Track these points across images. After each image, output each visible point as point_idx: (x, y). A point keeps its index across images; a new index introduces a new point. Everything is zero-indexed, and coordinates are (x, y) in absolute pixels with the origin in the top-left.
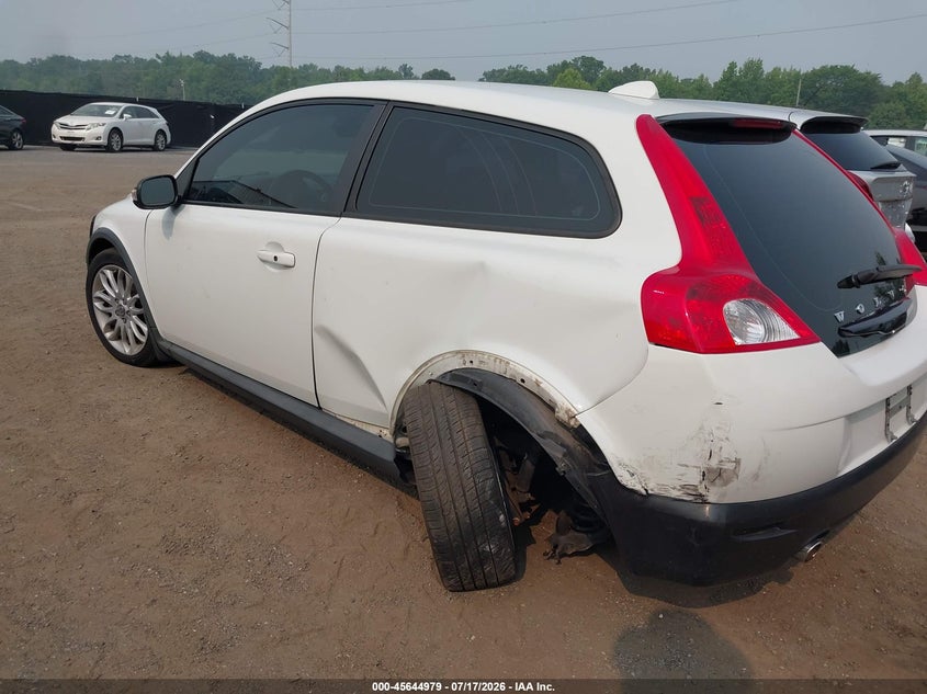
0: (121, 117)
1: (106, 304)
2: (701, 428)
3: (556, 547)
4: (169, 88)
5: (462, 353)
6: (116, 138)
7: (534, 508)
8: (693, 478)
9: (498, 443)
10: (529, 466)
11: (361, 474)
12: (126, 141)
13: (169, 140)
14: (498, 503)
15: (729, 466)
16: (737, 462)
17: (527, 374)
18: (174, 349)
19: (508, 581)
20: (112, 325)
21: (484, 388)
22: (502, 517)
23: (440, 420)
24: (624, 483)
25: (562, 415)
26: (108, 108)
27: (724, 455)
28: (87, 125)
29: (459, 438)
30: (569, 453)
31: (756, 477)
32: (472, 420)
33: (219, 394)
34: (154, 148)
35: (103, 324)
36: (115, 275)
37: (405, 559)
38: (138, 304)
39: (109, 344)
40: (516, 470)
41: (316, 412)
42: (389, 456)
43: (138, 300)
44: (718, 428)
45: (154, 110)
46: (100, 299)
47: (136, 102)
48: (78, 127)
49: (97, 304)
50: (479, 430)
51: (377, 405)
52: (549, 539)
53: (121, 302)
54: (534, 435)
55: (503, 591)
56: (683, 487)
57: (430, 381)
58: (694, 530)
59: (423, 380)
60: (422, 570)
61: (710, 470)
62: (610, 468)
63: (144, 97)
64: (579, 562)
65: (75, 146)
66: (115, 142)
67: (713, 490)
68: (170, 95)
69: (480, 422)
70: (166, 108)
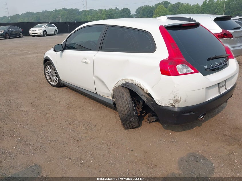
0: (46, 27)
1: (48, 74)
2: (172, 91)
3: (148, 120)
4: (56, 18)
5: (125, 79)
6: (45, 33)
7: (145, 113)
8: (172, 102)
9: (135, 99)
10: (141, 103)
11: (107, 108)
12: (48, 33)
13: (58, 32)
14: (134, 110)
15: (179, 99)
16: (181, 98)
17: (138, 83)
18: (64, 83)
19: (137, 127)
20: (50, 78)
21: (130, 87)
22: (134, 113)
23: (121, 94)
24: (158, 104)
25: (145, 91)
26: (42, 25)
27: (178, 97)
28: (38, 30)
29: (125, 97)
30: (147, 99)
31: (185, 101)
32: (128, 93)
33: (75, 92)
34: (54, 35)
35: (48, 78)
36: (50, 67)
37: (116, 124)
38: (56, 73)
39: (50, 83)
40: (139, 104)
41: (96, 95)
42: (112, 103)
43: (56, 72)
44: (176, 91)
45: (54, 25)
46: (47, 72)
47: (49, 23)
48: (36, 31)
49: (46, 74)
50: (129, 95)
51: (108, 92)
52: (147, 119)
53: (52, 73)
54: (140, 96)
55: (136, 129)
56: (170, 104)
57: (119, 86)
58: (173, 113)
59: (117, 86)
60: (119, 126)
61: (175, 100)
62: (155, 101)
63: (51, 22)
64: (153, 123)
65: (35, 35)
66: (45, 34)
67: (176, 104)
68: (57, 20)
69: (129, 93)
70: (57, 24)
